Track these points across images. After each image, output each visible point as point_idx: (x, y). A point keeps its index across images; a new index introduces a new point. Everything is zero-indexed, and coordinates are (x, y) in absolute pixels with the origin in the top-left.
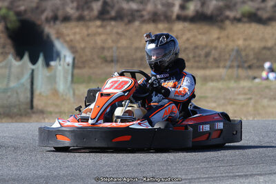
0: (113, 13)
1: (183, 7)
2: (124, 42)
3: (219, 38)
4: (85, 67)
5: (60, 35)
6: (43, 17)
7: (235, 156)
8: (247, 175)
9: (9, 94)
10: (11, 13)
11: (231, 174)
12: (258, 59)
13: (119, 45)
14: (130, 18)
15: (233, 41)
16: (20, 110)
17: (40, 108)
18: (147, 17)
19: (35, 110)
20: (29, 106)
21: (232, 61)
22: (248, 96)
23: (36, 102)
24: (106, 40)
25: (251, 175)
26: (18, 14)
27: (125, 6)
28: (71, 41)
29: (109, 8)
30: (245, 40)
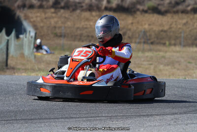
0: (62, 4)
1: (109, 2)
2: (69, 24)
3: (132, 23)
5: (27, 18)
6: (16, 5)
8: (148, 115)
12: (157, 38)
13: (66, 25)
14: (74, 7)
15: (142, 25)
17: (12, 65)
18: (85, 7)
19: (9, 67)
20: (5, 64)
21: (140, 39)
22: (151, 63)
23: (9, 62)
24: (58, 21)
25: (151, 115)
28: (34, 21)
29: (59, 1)
30: (149, 25)
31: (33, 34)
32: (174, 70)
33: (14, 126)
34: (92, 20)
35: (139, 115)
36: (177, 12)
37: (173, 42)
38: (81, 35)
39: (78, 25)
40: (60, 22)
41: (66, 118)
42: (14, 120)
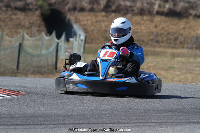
0: (114, 8)
1: (160, 6)
3: (184, 28)
4: (93, 43)
5: (77, 21)
6: (67, 8)
9: (42, 58)
10: (46, 4)
11: (188, 121)
14: (125, 11)
15: (194, 31)
16: (48, 70)
17: (62, 69)
18: (136, 12)
19: (58, 70)
20: (54, 68)
21: (193, 44)
23: (59, 65)
26: (50, 5)
27: (122, 3)
28: (85, 25)
29: (111, 4)
31: (82, 36)
33: (62, 130)
34: (144, 24)
41: (115, 123)
42: (62, 124)
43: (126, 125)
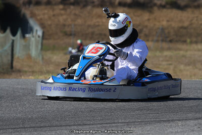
2: (79, 21)
3: (149, 20)
4: (50, 39)
5: (33, 15)
7: (161, 106)
8: (169, 120)
11: (158, 120)
12: (177, 35)
13: (76, 23)
14: (84, 3)
15: (159, 22)
16: (3, 69)
17: (18, 68)
18: (97, 3)
19: (14, 69)
20: (10, 67)
21: (158, 37)
22: (170, 62)
23: (15, 64)
24: (67, 19)
25: (172, 120)
28: (41, 19)
30: (168, 21)
31: (40, 33)
32: (196, 71)
35: (159, 121)
36: (198, 7)
37: (194, 39)
38: (93, 33)
39: (89, 23)
40: (69, 20)
41: (79, 125)
42: (22, 128)
43: (90, 126)
